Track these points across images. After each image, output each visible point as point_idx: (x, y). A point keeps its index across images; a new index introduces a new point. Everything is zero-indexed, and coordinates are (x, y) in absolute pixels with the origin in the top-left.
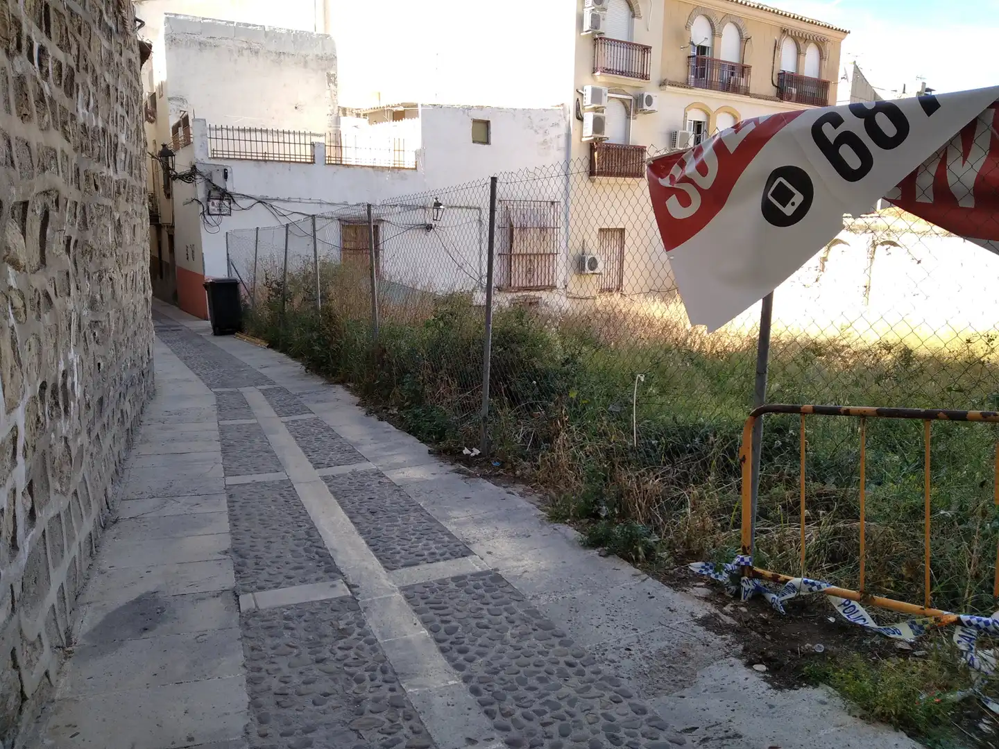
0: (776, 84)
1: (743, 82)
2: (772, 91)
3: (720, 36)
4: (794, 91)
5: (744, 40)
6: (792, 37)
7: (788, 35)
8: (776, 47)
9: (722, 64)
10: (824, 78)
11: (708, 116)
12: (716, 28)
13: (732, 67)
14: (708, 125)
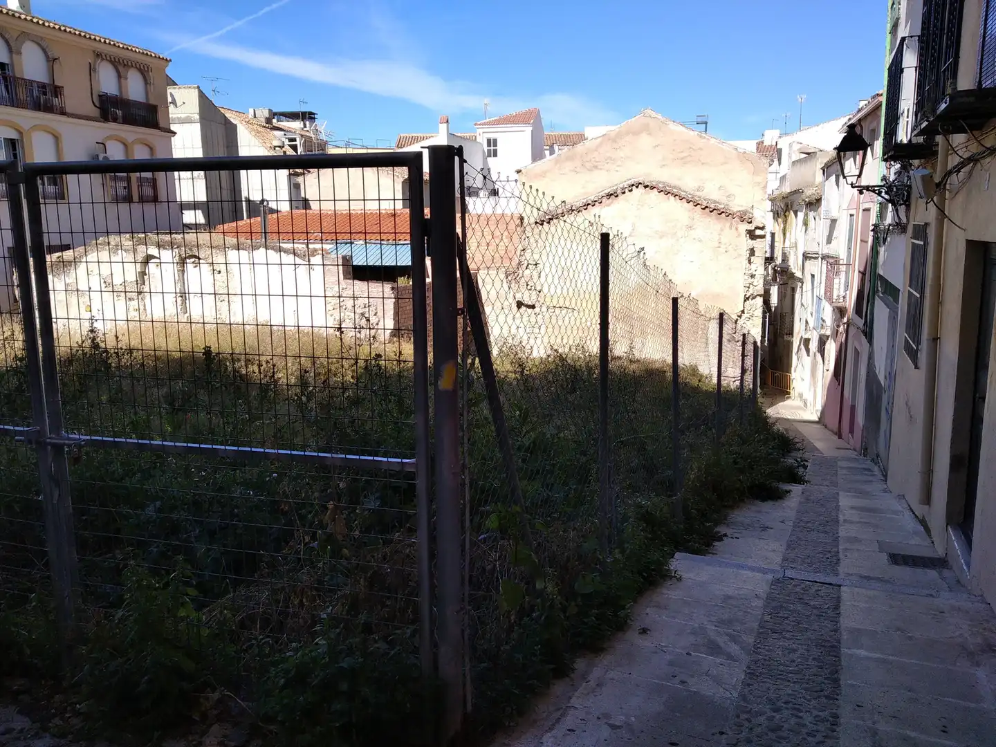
0: (97, 104)
1: (56, 101)
2: (95, 112)
3: (19, 53)
4: (119, 113)
5: (51, 61)
6: (111, 61)
7: (103, 59)
8: (92, 70)
9: (29, 83)
10: (152, 101)
11: (21, 133)
12: (12, 44)
13: (43, 86)
14: (22, 141)
